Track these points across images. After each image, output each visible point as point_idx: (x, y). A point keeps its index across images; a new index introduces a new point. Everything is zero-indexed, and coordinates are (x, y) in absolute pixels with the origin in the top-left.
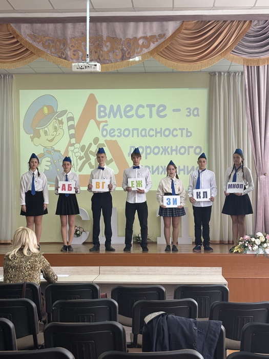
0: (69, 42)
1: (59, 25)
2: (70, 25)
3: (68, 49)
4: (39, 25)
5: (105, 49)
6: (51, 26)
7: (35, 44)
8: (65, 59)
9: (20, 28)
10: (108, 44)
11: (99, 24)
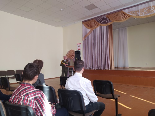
0: (139, 11)
1: (136, 7)
2: (140, 6)
3: (139, 13)
4: (130, 9)
5: (152, 9)
6: (134, 8)
7: (129, 14)
8: (139, 16)
9: (125, 11)
10: (153, 8)
11: (149, 3)
